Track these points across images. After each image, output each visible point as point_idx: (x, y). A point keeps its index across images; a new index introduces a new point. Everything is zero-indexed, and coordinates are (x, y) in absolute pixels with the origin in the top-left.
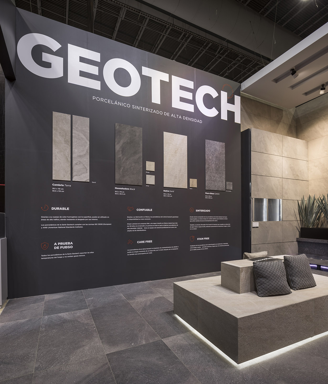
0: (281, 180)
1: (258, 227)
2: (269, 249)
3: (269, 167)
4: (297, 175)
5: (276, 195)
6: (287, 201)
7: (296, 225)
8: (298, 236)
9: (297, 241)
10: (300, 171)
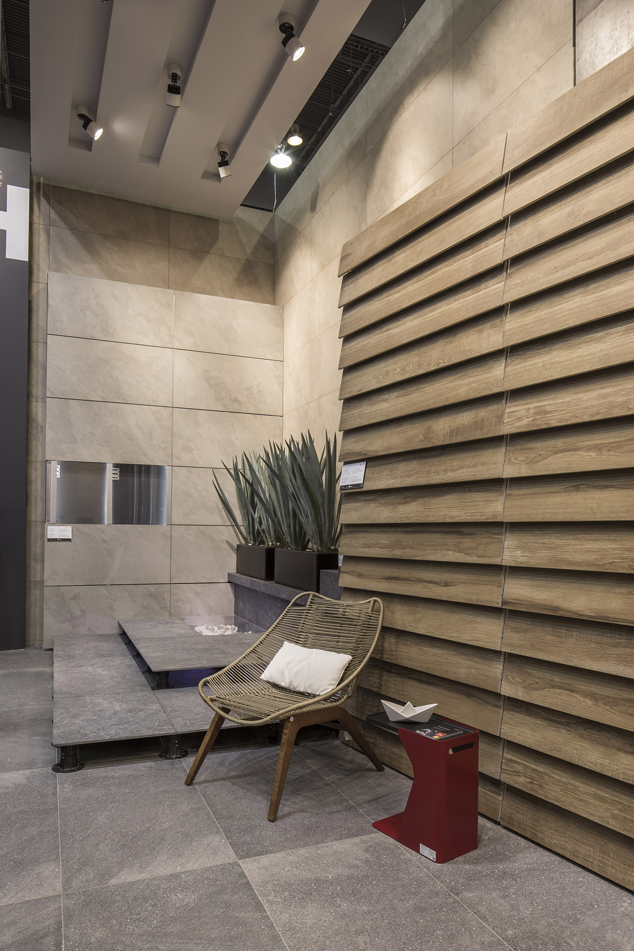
0: (165, 413)
1: (69, 540)
2: (115, 601)
3: (120, 378)
4: (236, 400)
5: (146, 454)
6: (189, 472)
7: (225, 538)
8: (232, 567)
9: (229, 582)
10: (248, 389)
